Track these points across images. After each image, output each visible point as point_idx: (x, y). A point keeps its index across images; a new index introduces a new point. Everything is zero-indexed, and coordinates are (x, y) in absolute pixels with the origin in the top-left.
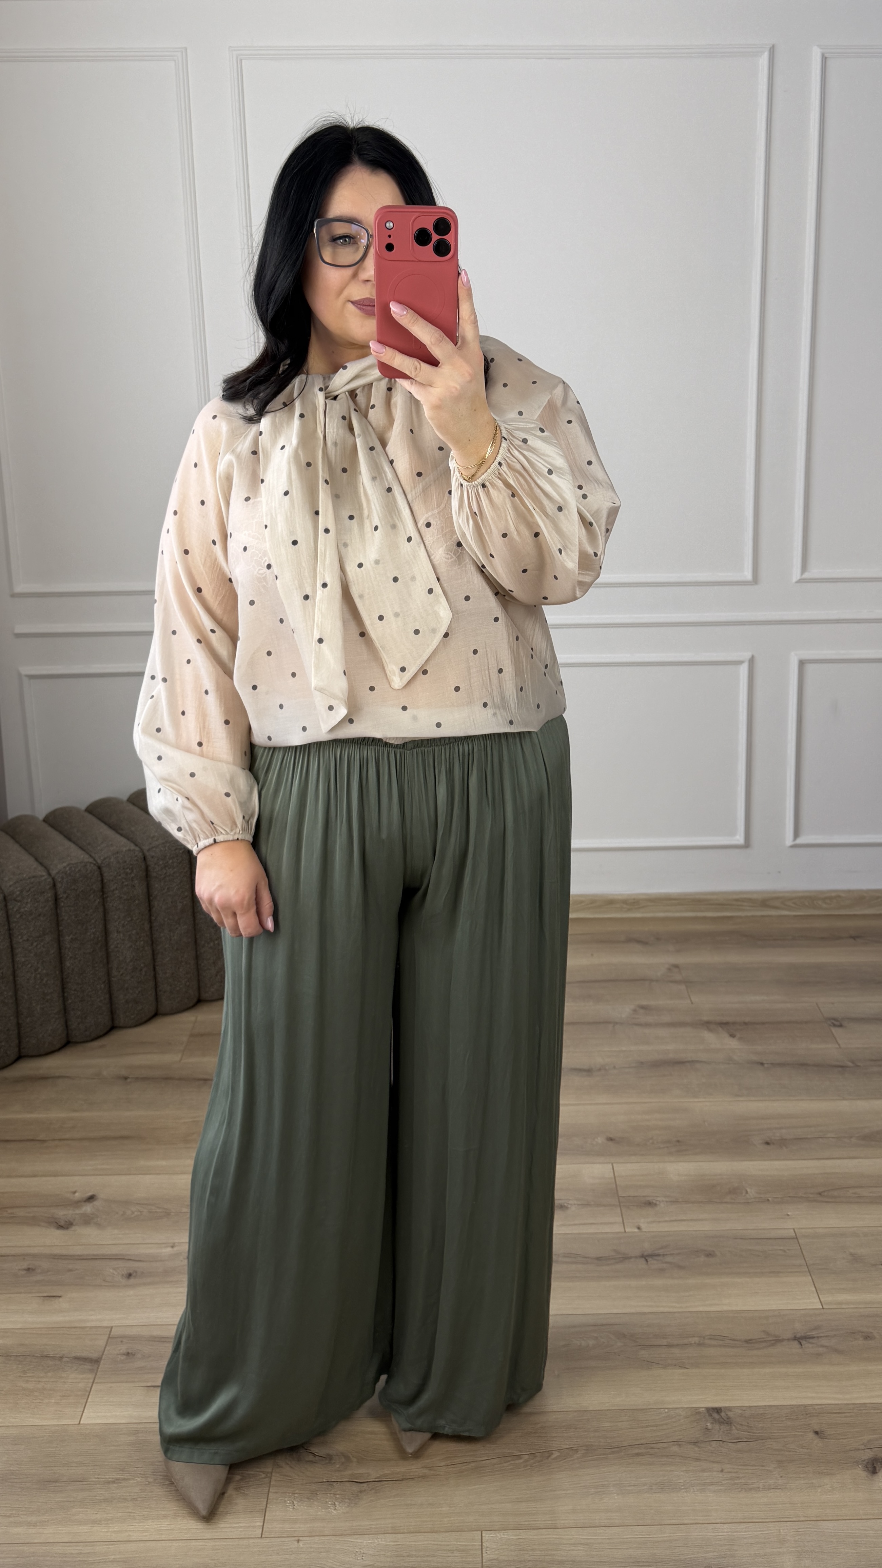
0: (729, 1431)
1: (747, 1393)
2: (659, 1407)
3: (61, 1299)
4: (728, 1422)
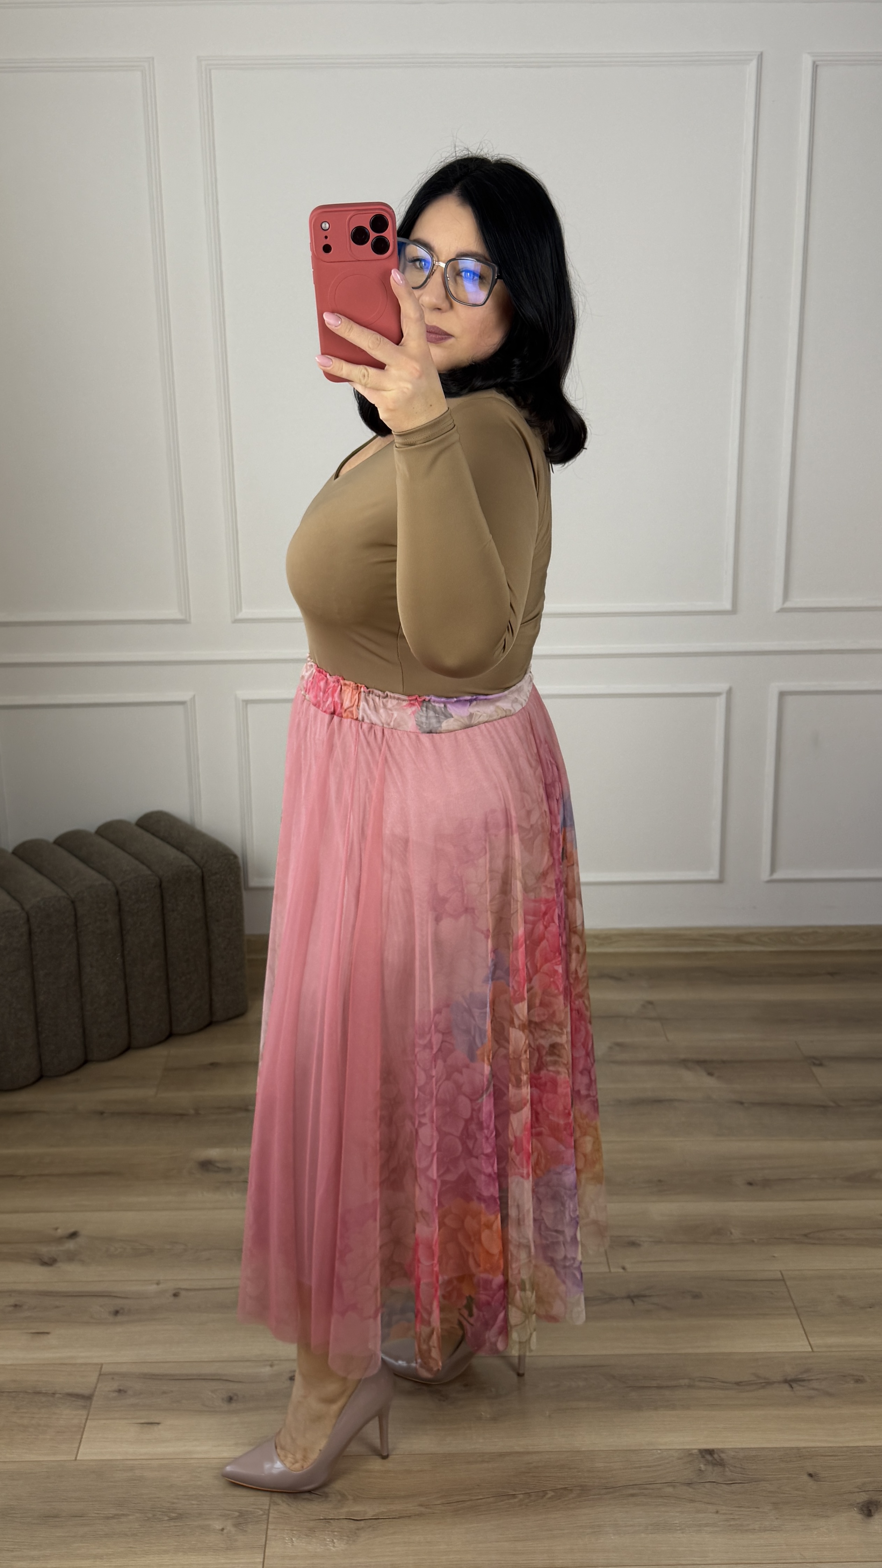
0: (722, 1473)
1: (740, 1435)
2: (652, 1448)
3: (49, 1336)
4: (722, 1463)
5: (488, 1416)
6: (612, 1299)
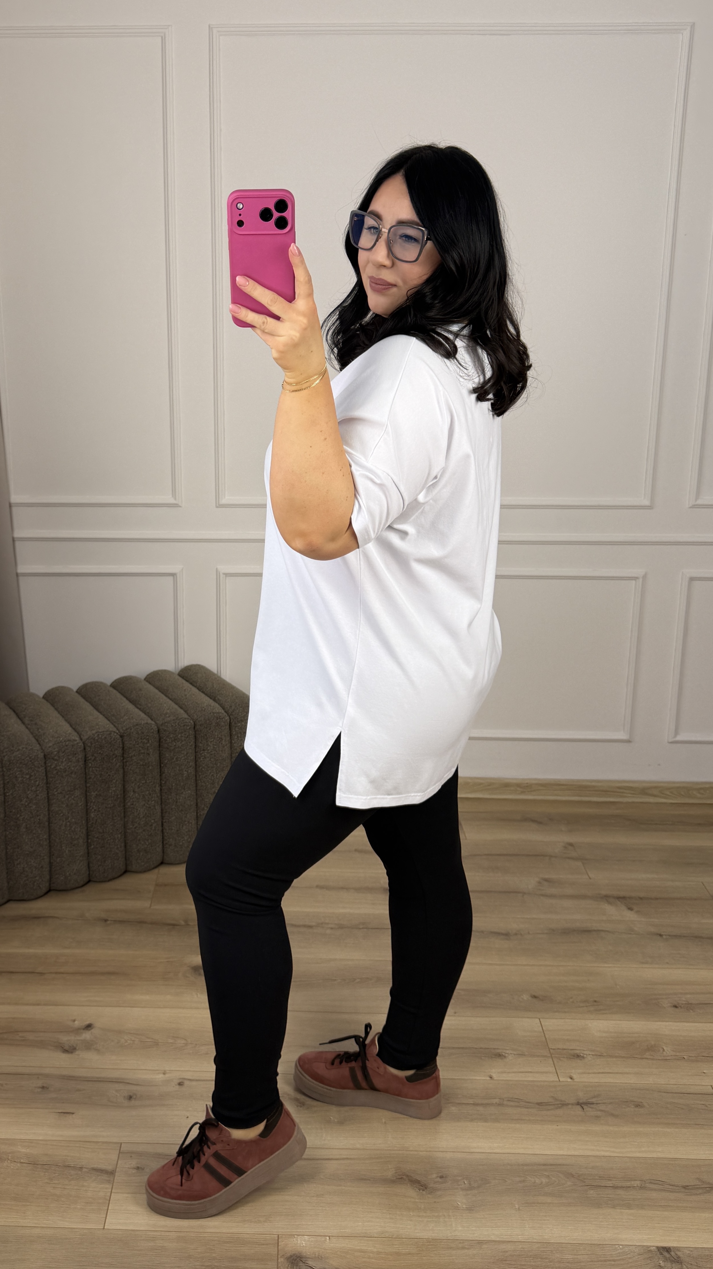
1: (692, 1235)
2: (615, 1243)
3: (74, 1116)
4: (677, 1260)
5: (464, 1206)
6: (564, 1105)
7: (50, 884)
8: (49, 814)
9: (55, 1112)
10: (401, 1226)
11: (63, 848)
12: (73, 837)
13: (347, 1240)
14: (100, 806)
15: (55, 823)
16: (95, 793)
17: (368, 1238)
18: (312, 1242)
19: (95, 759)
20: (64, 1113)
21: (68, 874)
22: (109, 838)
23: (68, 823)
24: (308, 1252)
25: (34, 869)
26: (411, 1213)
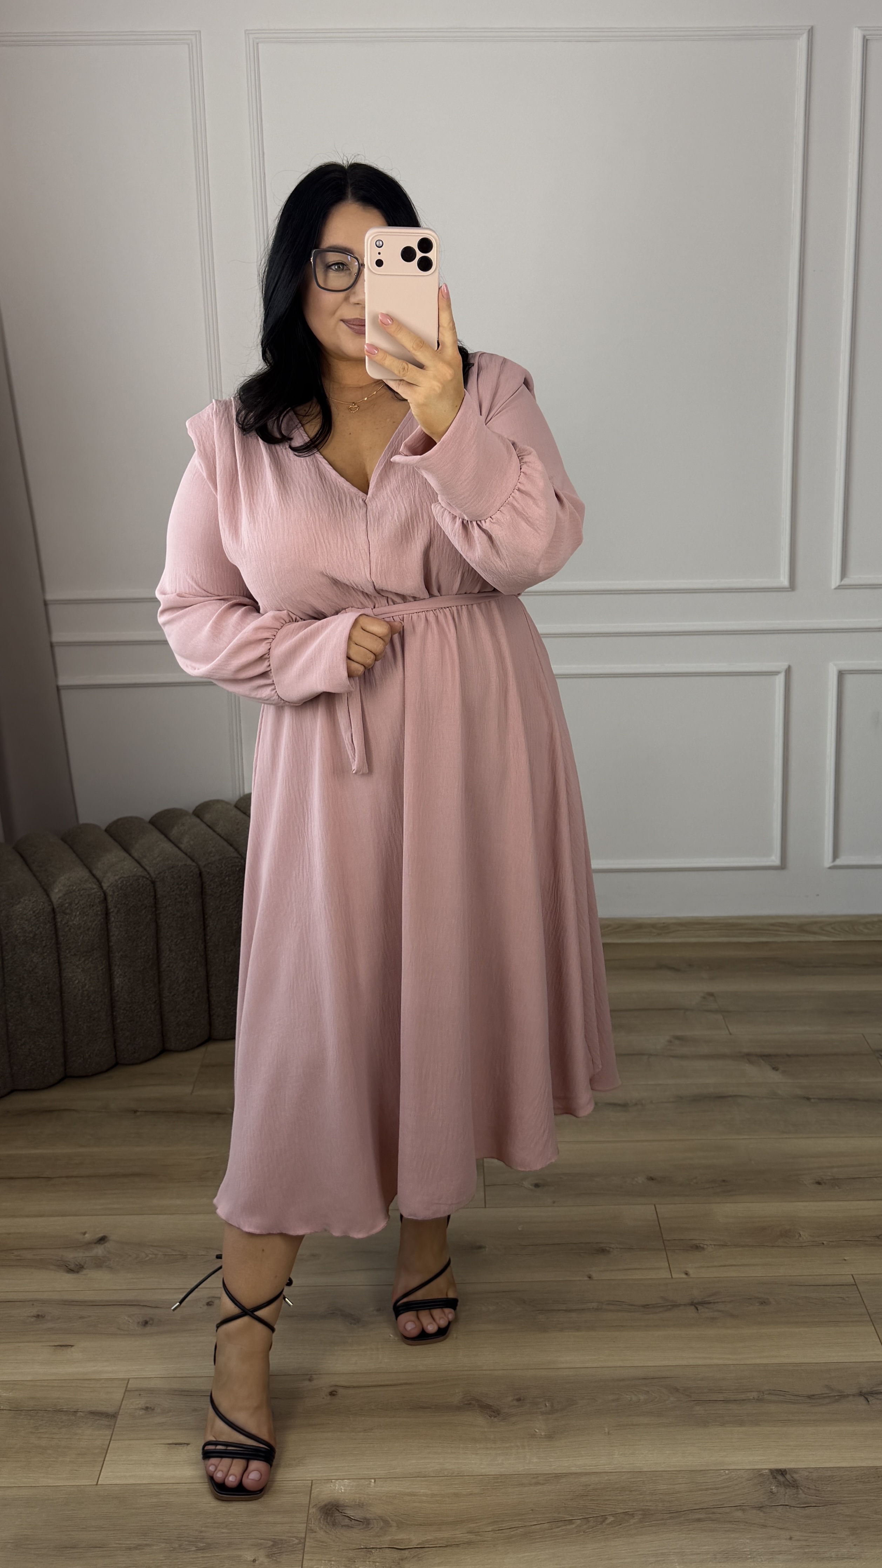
0: (795, 1495)
1: (813, 1453)
2: (719, 1468)
3: (73, 1349)
4: (794, 1485)
5: (543, 1434)
6: (675, 1306)
7: (65, 1070)
8: (61, 982)
9: (50, 1346)
10: (465, 1461)
11: (80, 1023)
12: (93, 1010)
13: (395, 1482)
14: (126, 970)
15: (69, 993)
16: (120, 954)
17: (423, 1479)
18: (352, 1487)
19: (118, 911)
20: (61, 1346)
21: (87, 1055)
22: (140, 1010)
23: (85, 992)
24: (347, 1499)
25: (43, 1051)
26: (478, 1445)
